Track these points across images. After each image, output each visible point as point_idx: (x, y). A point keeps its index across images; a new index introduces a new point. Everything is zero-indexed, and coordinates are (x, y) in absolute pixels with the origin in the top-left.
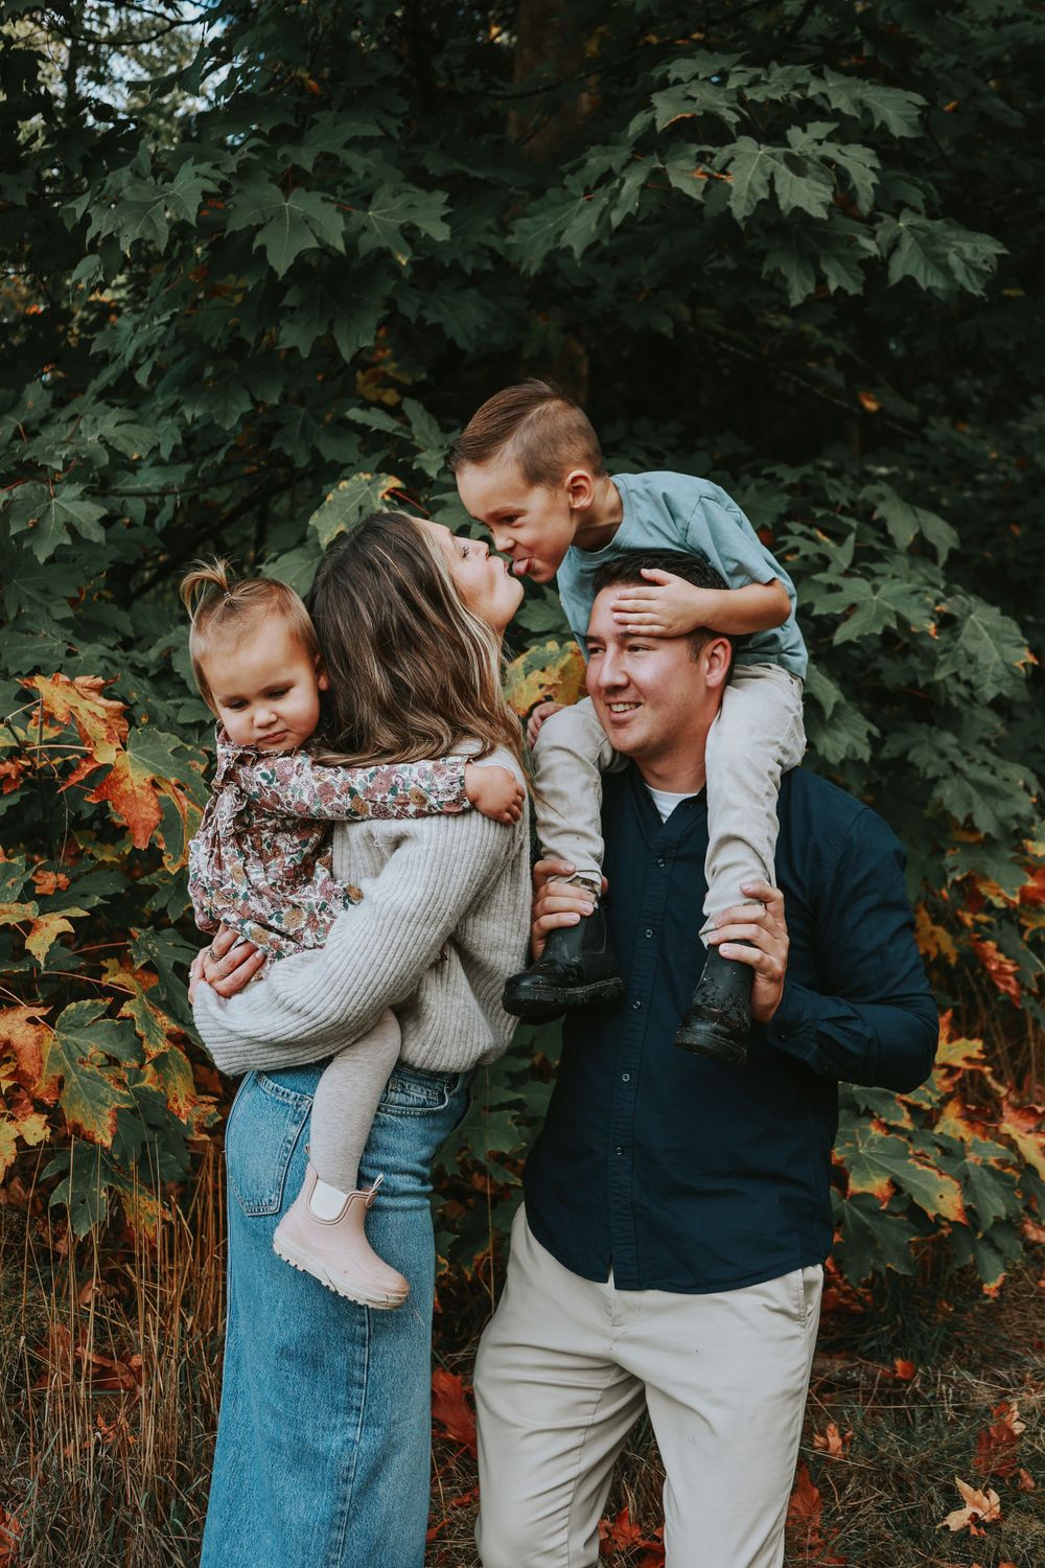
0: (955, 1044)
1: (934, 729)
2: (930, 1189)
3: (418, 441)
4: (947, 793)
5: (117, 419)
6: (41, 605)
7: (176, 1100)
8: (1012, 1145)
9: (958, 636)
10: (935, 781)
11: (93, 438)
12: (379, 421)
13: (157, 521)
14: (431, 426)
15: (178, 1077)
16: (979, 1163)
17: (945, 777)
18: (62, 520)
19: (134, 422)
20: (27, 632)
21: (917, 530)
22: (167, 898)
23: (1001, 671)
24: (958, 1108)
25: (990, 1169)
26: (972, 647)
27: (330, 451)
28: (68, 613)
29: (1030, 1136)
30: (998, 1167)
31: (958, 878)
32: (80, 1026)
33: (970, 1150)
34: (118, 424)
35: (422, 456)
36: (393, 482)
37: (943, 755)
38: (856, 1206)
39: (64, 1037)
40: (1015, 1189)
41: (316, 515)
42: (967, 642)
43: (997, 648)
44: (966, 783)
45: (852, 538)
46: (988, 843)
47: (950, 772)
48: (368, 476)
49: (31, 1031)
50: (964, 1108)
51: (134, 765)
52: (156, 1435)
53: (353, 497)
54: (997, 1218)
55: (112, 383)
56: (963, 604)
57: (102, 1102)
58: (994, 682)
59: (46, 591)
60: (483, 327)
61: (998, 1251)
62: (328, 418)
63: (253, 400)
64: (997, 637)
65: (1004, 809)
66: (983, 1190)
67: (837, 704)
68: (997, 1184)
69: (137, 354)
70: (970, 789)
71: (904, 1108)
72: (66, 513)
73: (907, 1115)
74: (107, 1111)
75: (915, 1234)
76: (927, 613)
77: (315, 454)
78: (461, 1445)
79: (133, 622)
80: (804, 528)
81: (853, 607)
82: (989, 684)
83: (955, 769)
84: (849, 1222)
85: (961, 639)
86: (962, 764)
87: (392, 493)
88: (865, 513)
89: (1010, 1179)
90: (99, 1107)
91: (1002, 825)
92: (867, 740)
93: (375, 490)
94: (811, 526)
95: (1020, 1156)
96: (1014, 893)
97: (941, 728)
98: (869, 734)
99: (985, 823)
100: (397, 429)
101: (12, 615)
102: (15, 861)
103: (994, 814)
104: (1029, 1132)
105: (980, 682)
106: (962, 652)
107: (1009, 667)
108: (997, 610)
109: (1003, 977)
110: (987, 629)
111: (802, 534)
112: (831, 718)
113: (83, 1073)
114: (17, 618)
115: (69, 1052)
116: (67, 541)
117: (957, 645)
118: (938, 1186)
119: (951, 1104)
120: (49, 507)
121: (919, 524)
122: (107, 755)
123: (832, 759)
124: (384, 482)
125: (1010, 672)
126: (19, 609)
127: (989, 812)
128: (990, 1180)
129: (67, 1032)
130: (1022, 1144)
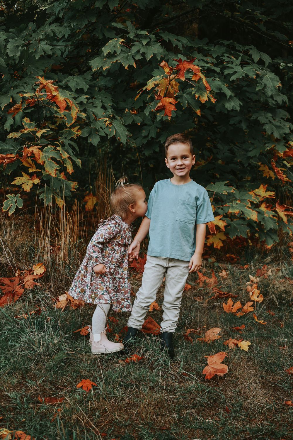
0: (267, 193)
1: (266, 112)
2: (250, 214)
3: (129, 30)
4: (267, 127)
5: (55, 25)
6: (37, 71)
7: (69, 170)
8: (276, 212)
9: (262, 80)
10: (264, 124)
11: (49, 30)
12: (119, 26)
13: (64, 55)
14: (133, 28)
15: (69, 165)
16: (268, 216)
17: (267, 124)
18: (42, 49)
19: (59, 26)
20: (33, 78)
21: (260, 57)
22: (67, 135)
23: (273, 88)
24: (265, 205)
25: (270, 218)
26: (266, 82)
27: (107, 35)
28: (43, 73)
29: (283, 212)
30: (272, 217)
31: (268, 149)
32: (48, 152)
33: (265, 213)
34: (55, 26)
35: (130, 34)
36: (122, 40)
37: (267, 118)
38: (235, 223)
39: (45, 154)
40: (276, 223)
41: (103, 48)
42: (264, 81)
43: (272, 83)
44: (273, 126)
45: (240, 58)
46: (277, 140)
47: (268, 122)
48: (116, 39)
49: (38, 150)
50: (266, 205)
51: (61, 96)
52: (64, 252)
53: (113, 44)
54: (271, 228)
55: (52, 22)
56: (265, 72)
57: (53, 167)
58: (271, 91)
59: (37, 68)
60: (148, 4)
61: (272, 239)
62: (107, 27)
63: (88, 21)
64: (272, 80)
65: (282, 132)
66: (268, 222)
67: (231, 96)
68: (272, 221)
69: (59, 11)
70: (273, 127)
71: (249, 202)
72: (43, 48)
73: (250, 204)
74: (54, 169)
75: (248, 229)
76: (254, 74)
77: (104, 35)
78: (134, 268)
79: (58, 77)
80: (228, 55)
81: (236, 72)
82: (269, 91)
83: (271, 122)
84: (232, 226)
85: (263, 80)
86: (273, 121)
87: (122, 42)
88: (246, 53)
89: (275, 220)
90: (52, 168)
91: (281, 136)
92: (239, 106)
93: (118, 42)
94: (230, 55)
95: (279, 215)
96: (282, 152)
97: (268, 112)
98: (240, 104)
99: (276, 135)
100: (123, 28)
101: (29, 74)
102: (32, 122)
103: (279, 133)
104: (283, 211)
105: (267, 91)
106: (263, 84)
107: (274, 87)
108: (273, 74)
109: (279, 175)
110: (270, 78)
111: (228, 57)
112: (229, 99)
113: (49, 161)
114: (30, 74)
115: (46, 157)
116: (43, 54)
117: (262, 82)
118: (252, 213)
119: (263, 204)
120: (39, 46)
121: (261, 55)
122: (54, 93)
123: (229, 109)
124: (120, 40)
125: (275, 88)
126: (31, 72)
127: (278, 132)
128: (270, 220)
129: (45, 153)
130: (279, 213)
